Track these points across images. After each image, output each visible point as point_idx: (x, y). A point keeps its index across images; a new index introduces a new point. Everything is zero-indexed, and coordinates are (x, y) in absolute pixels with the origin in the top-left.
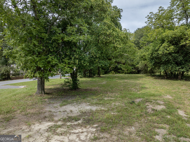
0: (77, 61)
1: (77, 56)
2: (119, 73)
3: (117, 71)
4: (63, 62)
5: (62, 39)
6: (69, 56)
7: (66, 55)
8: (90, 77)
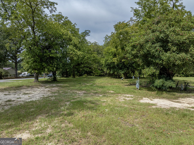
0: (56, 66)
1: (56, 63)
2: (91, 75)
3: (89, 74)
4: (49, 66)
5: (49, 55)
6: (52, 63)
7: (51, 63)
8: (66, 77)
